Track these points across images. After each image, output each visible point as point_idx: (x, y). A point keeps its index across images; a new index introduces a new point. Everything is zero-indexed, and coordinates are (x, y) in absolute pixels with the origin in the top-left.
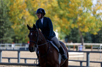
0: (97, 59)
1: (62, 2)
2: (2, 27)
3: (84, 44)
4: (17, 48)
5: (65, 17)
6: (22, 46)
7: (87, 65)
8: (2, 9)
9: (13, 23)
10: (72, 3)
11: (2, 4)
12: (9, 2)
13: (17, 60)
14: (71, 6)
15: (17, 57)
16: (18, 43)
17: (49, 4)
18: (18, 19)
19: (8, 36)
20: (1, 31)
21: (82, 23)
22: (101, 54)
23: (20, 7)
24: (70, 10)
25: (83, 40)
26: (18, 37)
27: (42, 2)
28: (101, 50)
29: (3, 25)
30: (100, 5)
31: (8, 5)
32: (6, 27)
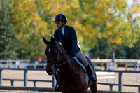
0: (134, 82)
1: (85, 2)
2: (3, 37)
3: (116, 60)
4: (23, 65)
5: (89, 23)
6: (30, 63)
7: (120, 89)
8: (3, 12)
9: (18, 31)
10: (98, 4)
11: (2, 4)
12: (13, 3)
13: (23, 82)
14: (97, 7)
15: (23, 78)
16: (24, 59)
17: (68, 4)
18: (25, 25)
19: (10, 49)
20: (2, 42)
21: (113, 32)
22: (139, 74)
23: (27, 8)
24: (96, 13)
25: (114, 55)
26: (25, 50)
27: (58, 2)
28: (138, 69)
29: (3, 34)
30: (138, 6)
31: (10, 6)
32: (8, 37)
